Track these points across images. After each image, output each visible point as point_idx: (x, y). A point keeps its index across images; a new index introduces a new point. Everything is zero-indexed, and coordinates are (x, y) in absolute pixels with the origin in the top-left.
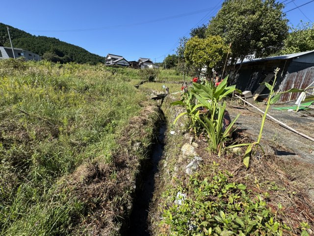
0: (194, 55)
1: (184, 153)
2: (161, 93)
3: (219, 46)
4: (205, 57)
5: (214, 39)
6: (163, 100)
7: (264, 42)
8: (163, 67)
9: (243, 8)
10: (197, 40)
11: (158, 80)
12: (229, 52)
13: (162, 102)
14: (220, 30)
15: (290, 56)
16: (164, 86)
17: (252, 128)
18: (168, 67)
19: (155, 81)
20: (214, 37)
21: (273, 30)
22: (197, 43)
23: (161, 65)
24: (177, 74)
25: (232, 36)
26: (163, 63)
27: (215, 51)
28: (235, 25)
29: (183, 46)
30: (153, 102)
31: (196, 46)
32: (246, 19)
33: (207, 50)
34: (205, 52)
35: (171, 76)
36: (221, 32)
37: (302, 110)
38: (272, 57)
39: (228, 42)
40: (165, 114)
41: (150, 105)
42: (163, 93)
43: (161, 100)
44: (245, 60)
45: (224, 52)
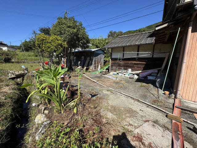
0: (44, 46)
1: (36, 123)
2: (20, 72)
3: (60, 42)
4: (52, 47)
5: (56, 38)
6: (23, 78)
7: (82, 43)
8: (21, 50)
9: (69, 25)
10: (44, 36)
11: (17, 60)
12: (66, 46)
13: (23, 80)
14: (59, 33)
15: (93, 50)
16: (23, 67)
17: (83, 87)
18: (27, 50)
19: (13, 62)
20: (56, 36)
21: (84, 38)
22: (45, 38)
23: (19, 48)
24: (36, 56)
25: (66, 37)
26: (21, 47)
27: (58, 45)
28: (66, 32)
29: (34, 37)
30: (11, 82)
31: (44, 40)
32: (71, 30)
33: (52, 43)
34: (51, 44)
35: (30, 58)
36: (59, 34)
37: (101, 72)
38: (87, 50)
39: (64, 41)
40: (28, 90)
41: (7, 85)
42: (23, 72)
43: (21, 79)
44: (76, 50)
45: (64, 46)
